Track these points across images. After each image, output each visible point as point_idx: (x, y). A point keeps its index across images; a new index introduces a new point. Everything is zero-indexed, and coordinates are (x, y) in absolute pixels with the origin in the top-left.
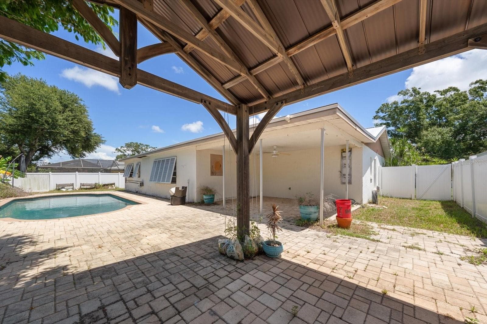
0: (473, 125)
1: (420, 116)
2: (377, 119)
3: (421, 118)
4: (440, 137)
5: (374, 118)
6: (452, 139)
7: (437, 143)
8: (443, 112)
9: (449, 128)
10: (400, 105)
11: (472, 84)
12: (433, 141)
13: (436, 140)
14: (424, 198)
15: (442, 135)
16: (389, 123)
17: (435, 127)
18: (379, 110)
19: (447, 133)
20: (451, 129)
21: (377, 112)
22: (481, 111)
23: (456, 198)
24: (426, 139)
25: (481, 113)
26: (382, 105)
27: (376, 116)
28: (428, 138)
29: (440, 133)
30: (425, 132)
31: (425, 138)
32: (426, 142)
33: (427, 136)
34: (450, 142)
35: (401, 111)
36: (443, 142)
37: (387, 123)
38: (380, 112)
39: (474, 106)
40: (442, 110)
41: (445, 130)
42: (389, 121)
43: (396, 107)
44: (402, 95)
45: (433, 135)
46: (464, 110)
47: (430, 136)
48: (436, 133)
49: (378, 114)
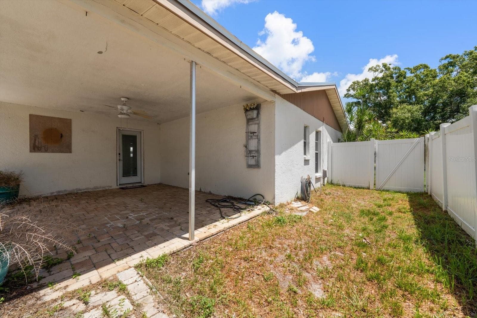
0: (443, 103)
1: (390, 93)
2: (348, 97)
3: (391, 96)
4: (410, 115)
5: (345, 96)
6: (421, 117)
7: (407, 122)
8: (413, 90)
9: (419, 106)
10: (370, 82)
11: (442, 59)
12: (403, 119)
13: (406, 118)
14: (386, 187)
15: (412, 113)
16: (360, 102)
17: (405, 105)
18: (349, 88)
19: (416, 111)
20: (421, 107)
21: (348, 90)
22: (451, 87)
23: (431, 189)
24: (396, 117)
25: (451, 89)
26: (353, 82)
27: (347, 94)
28: (397, 116)
29: (410, 111)
30: (395, 110)
31: (394, 116)
32: (395, 120)
33: (396, 114)
34: (420, 120)
35: (371, 88)
36: (412, 120)
37: (358, 101)
38: (351, 90)
39: (444, 82)
40: (412, 88)
41: (415, 107)
42: (360, 100)
43: (367, 84)
44: (372, 72)
45: (403, 113)
46: (434, 86)
47: (400, 114)
48: (406, 110)
49: (349, 92)
